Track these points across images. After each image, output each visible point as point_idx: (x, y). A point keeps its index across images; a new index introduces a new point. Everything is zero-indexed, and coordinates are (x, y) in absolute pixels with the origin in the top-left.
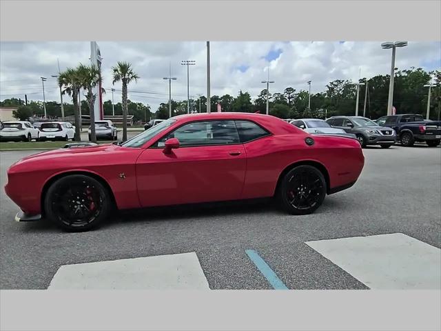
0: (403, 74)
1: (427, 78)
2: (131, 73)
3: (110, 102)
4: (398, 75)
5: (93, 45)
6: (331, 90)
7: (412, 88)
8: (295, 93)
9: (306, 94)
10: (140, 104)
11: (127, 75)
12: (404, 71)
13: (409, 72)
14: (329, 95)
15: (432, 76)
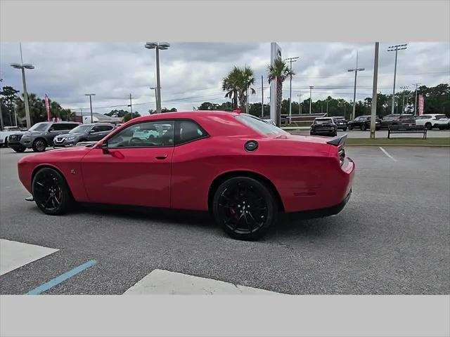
2: (287, 70)
3: (309, 100)
5: (274, 45)
10: (341, 100)
11: (282, 72)
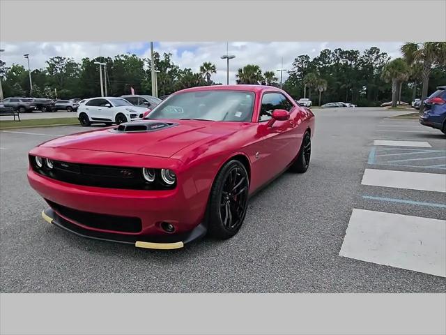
0: (122, 58)
1: (141, 64)
4: (118, 59)
6: (53, 66)
7: (132, 71)
8: (5, 66)
9: (22, 69)
12: (122, 56)
13: (126, 57)
14: (51, 72)
15: (145, 63)
